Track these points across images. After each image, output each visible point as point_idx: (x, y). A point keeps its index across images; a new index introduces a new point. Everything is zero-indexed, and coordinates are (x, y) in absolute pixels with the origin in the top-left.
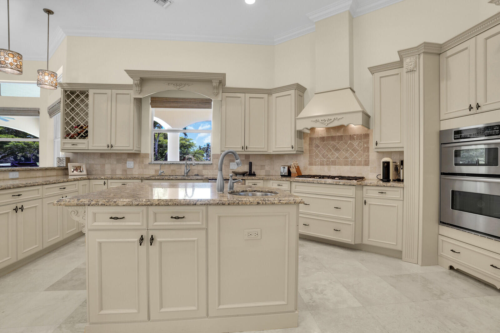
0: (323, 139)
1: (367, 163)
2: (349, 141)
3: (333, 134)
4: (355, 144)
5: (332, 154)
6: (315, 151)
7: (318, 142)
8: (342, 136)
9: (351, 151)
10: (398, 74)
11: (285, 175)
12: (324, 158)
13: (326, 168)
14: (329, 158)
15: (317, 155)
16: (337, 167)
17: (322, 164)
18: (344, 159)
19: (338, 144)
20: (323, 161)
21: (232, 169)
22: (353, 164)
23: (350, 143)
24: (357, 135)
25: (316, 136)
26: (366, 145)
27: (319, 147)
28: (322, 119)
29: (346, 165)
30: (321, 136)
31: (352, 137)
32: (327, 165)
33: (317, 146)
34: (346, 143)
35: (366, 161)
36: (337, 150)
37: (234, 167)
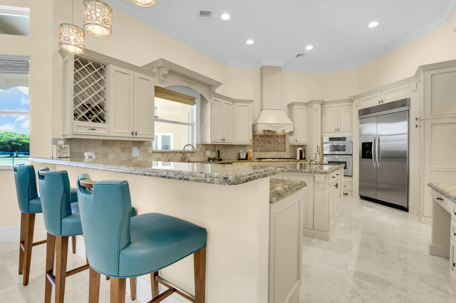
0: (261, 136)
1: (285, 151)
2: (276, 139)
3: (267, 134)
4: (279, 140)
5: (267, 145)
6: (257, 143)
7: (258, 138)
8: (272, 135)
9: (277, 144)
10: (304, 108)
11: (244, 158)
12: (262, 147)
13: (263, 153)
14: (265, 148)
15: (258, 146)
16: (270, 153)
17: (261, 151)
18: (273, 148)
19: (270, 139)
20: (262, 149)
21: (207, 156)
22: (278, 151)
23: (277, 139)
24: (280, 135)
25: (257, 134)
26: (284, 141)
27: (259, 141)
28: (274, 125)
29: (274, 151)
30: (260, 134)
31: (277, 136)
32: (264, 151)
33: (258, 140)
34: (274, 139)
35: (284, 149)
36: (270, 143)
37: (209, 154)
